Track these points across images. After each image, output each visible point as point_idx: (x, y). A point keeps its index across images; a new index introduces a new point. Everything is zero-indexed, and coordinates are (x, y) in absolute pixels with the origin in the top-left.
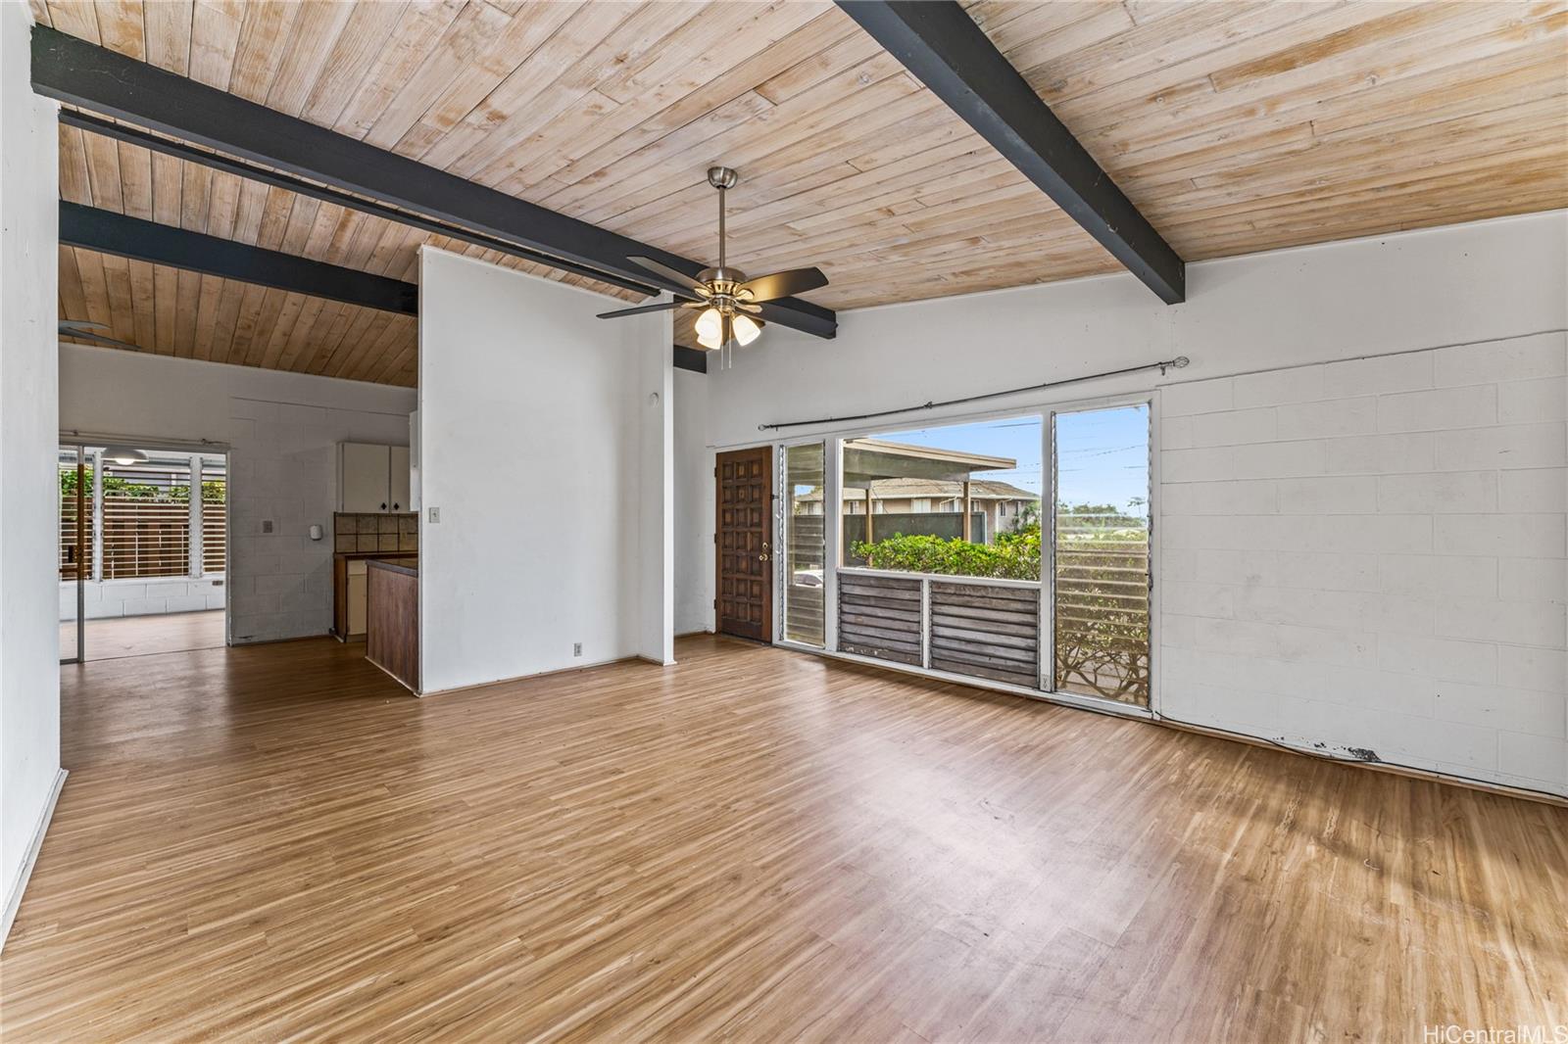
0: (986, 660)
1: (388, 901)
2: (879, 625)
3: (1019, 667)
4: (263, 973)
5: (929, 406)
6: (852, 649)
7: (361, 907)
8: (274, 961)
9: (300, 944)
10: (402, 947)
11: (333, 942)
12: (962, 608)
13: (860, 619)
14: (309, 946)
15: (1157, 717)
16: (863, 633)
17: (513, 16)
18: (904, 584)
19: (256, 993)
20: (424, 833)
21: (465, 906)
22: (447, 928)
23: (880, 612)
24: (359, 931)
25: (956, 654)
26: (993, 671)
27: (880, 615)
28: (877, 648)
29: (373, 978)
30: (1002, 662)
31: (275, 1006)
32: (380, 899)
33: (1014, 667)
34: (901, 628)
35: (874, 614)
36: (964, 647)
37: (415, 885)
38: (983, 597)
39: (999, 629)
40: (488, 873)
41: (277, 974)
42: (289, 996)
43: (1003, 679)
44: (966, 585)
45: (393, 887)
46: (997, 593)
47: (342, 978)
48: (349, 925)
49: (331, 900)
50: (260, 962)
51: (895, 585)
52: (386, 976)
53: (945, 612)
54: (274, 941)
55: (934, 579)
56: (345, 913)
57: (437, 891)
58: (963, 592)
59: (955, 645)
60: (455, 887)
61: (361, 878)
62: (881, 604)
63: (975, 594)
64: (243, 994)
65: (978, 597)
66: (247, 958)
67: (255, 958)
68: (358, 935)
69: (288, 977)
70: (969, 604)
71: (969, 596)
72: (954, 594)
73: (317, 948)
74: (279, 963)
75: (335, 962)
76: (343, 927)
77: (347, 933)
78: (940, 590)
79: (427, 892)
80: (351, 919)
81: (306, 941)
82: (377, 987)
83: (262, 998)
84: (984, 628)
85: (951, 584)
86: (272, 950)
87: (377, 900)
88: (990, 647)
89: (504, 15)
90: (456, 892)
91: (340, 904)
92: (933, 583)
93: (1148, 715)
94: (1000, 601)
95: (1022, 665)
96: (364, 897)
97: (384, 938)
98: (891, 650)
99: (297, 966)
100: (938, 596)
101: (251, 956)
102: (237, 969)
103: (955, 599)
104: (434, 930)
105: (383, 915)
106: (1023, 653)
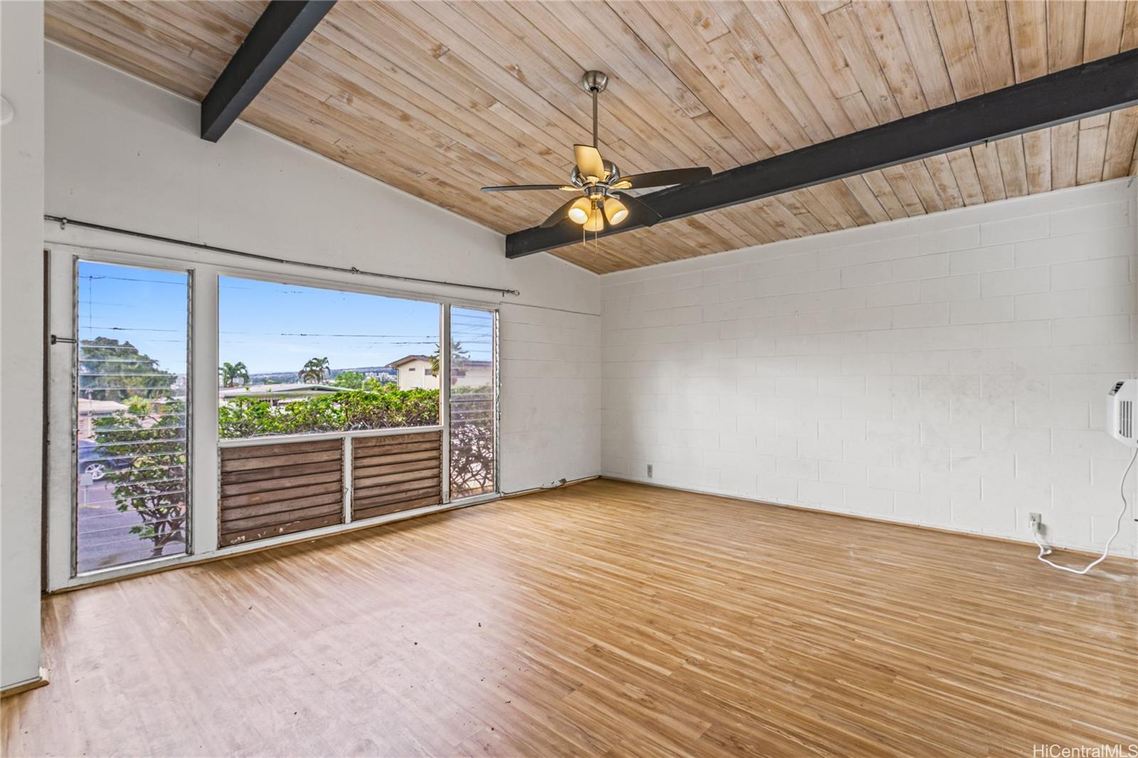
0: (403, 495)
1: (886, 707)
2: (285, 497)
3: (427, 492)
4: (1002, 732)
5: (354, 270)
6: (243, 537)
7: (905, 719)
8: (990, 734)
9: (965, 730)
10: (909, 679)
11: (945, 713)
12: (383, 457)
13: (256, 498)
14: (962, 724)
15: (502, 495)
16: (261, 512)
17: (824, 16)
18: (319, 447)
19: (1011, 724)
20: (785, 735)
21: (851, 668)
22: (877, 668)
23: (287, 483)
24: (923, 706)
25: (377, 500)
26: (408, 503)
27: (288, 485)
28: (282, 524)
29: (939, 679)
30: (415, 493)
31: (1002, 708)
32: (889, 713)
33: (424, 494)
34: (318, 492)
35: (279, 486)
36: (385, 490)
37: (856, 703)
38: (400, 444)
39: (414, 467)
40: (809, 672)
41: (992, 723)
42: (992, 706)
43: (415, 506)
44: (386, 436)
45: (871, 714)
46: (412, 438)
47: (956, 691)
48: (925, 715)
49: (920, 743)
50: (1000, 741)
51: (309, 448)
52: (932, 675)
53: (366, 464)
54: (983, 748)
55: (354, 436)
56: (920, 725)
57: (851, 688)
58: (383, 443)
59: (376, 491)
60: (839, 681)
61: (881, 741)
62: (290, 472)
63: (393, 442)
64: (1020, 729)
65: (397, 444)
66: (1008, 751)
67: (1003, 746)
68: (927, 704)
69: (987, 717)
70: (389, 452)
71: (388, 445)
72: (375, 446)
73: (958, 718)
74: (987, 729)
75: (953, 701)
76: (930, 717)
77: (932, 711)
78: (361, 445)
79: (857, 692)
80: (919, 716)
81: (961, 728)
82: (941, 675)
83: (1009, 718)
84: (401, 470)
85: (373, 438)
86: (988, 742)
87: (891, 714)
88: (406, 484)
89: (827, 11)
90: (841, 678)
91: (915, 733)
92: (354, 439)
93: (498, 495)
94: (415, 444)
95: (430, 490)
96: (897, 724)
97: (913, 690)
98: (302, 519)
99: (977, 718)
100: (359, 451)
101: (1005, 750)
102: (1020, 749)
103: (377, 451)
104: (885, 673)
105: (898, 702)
106: (430, 481)
